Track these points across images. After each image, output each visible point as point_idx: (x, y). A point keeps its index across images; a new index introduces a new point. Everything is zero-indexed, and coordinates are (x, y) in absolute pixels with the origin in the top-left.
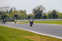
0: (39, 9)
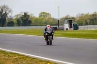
0: (2, 10)
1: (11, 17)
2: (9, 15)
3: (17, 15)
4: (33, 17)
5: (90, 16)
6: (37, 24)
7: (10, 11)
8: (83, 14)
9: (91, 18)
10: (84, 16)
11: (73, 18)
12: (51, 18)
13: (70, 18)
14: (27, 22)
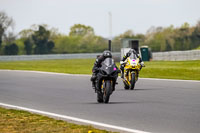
1: (11, 34)
2: (8, 31)
3: (25, 32)
4: (57, 34)
5: (175, 31)
6: (66, 50)
7: (9, 23)
8: (161, 28)
9: (178, 36)
10: (162, 31)
11: (140, 36)
12: (95, 37)
13: (133, 37)
14: (46, 45)
